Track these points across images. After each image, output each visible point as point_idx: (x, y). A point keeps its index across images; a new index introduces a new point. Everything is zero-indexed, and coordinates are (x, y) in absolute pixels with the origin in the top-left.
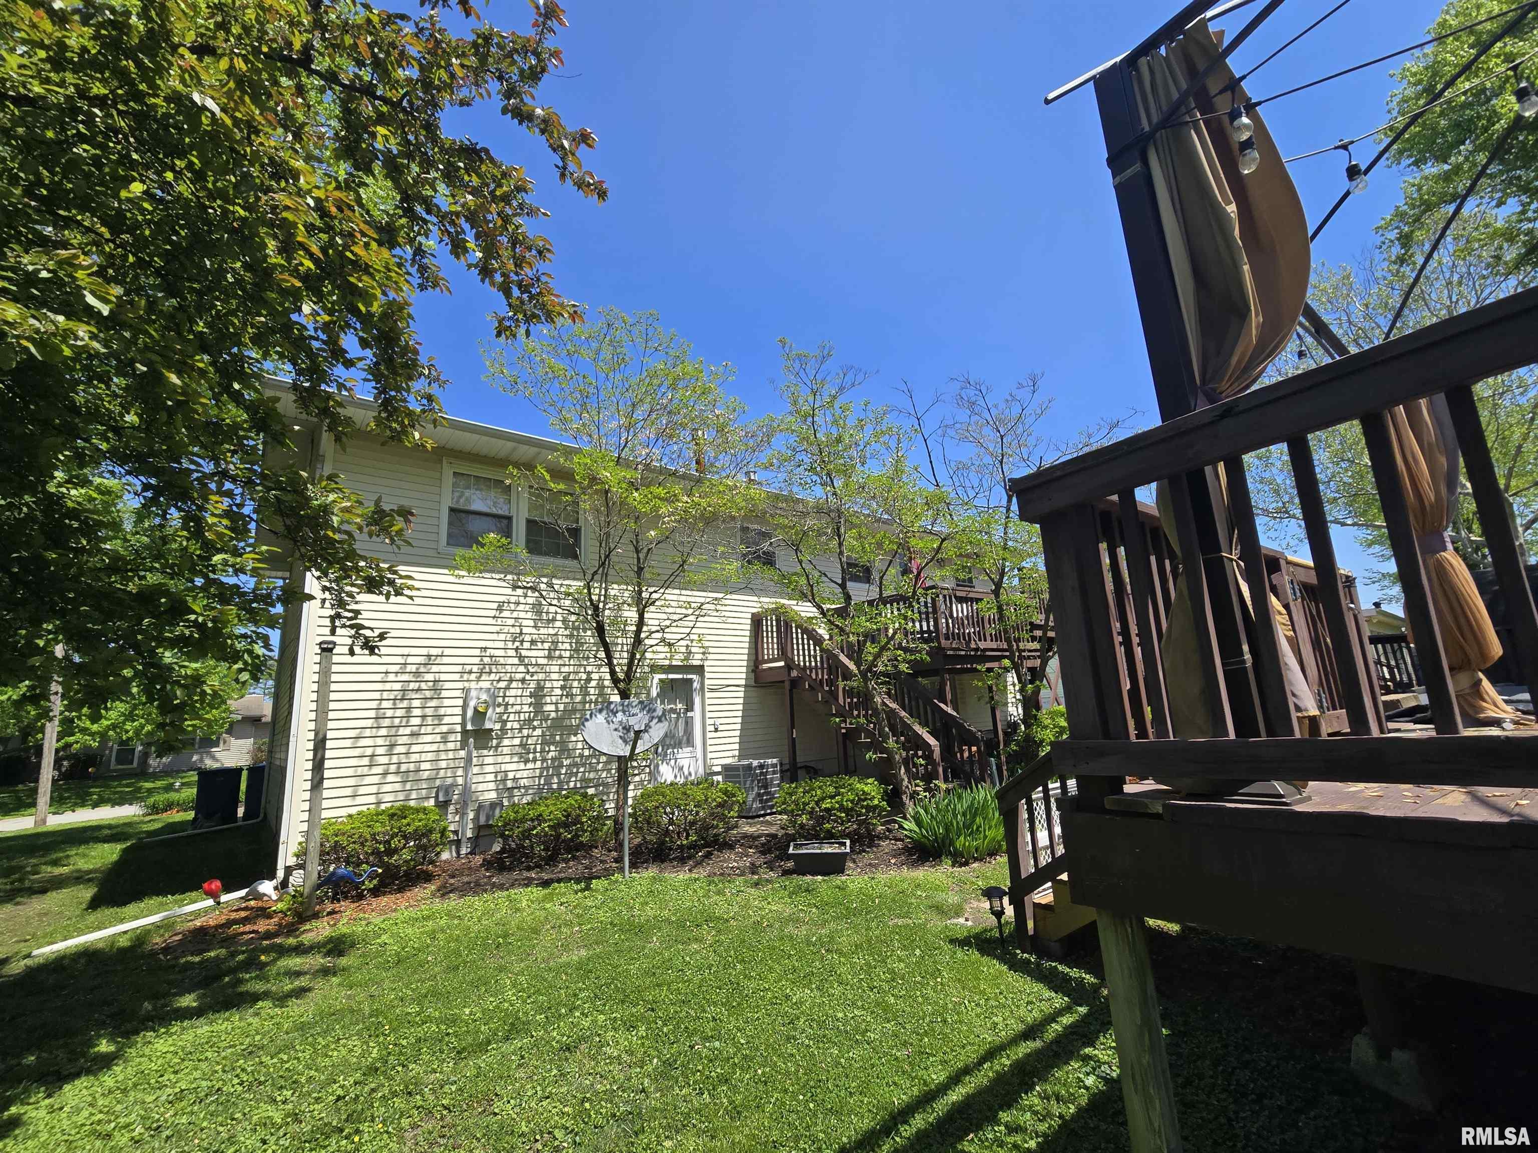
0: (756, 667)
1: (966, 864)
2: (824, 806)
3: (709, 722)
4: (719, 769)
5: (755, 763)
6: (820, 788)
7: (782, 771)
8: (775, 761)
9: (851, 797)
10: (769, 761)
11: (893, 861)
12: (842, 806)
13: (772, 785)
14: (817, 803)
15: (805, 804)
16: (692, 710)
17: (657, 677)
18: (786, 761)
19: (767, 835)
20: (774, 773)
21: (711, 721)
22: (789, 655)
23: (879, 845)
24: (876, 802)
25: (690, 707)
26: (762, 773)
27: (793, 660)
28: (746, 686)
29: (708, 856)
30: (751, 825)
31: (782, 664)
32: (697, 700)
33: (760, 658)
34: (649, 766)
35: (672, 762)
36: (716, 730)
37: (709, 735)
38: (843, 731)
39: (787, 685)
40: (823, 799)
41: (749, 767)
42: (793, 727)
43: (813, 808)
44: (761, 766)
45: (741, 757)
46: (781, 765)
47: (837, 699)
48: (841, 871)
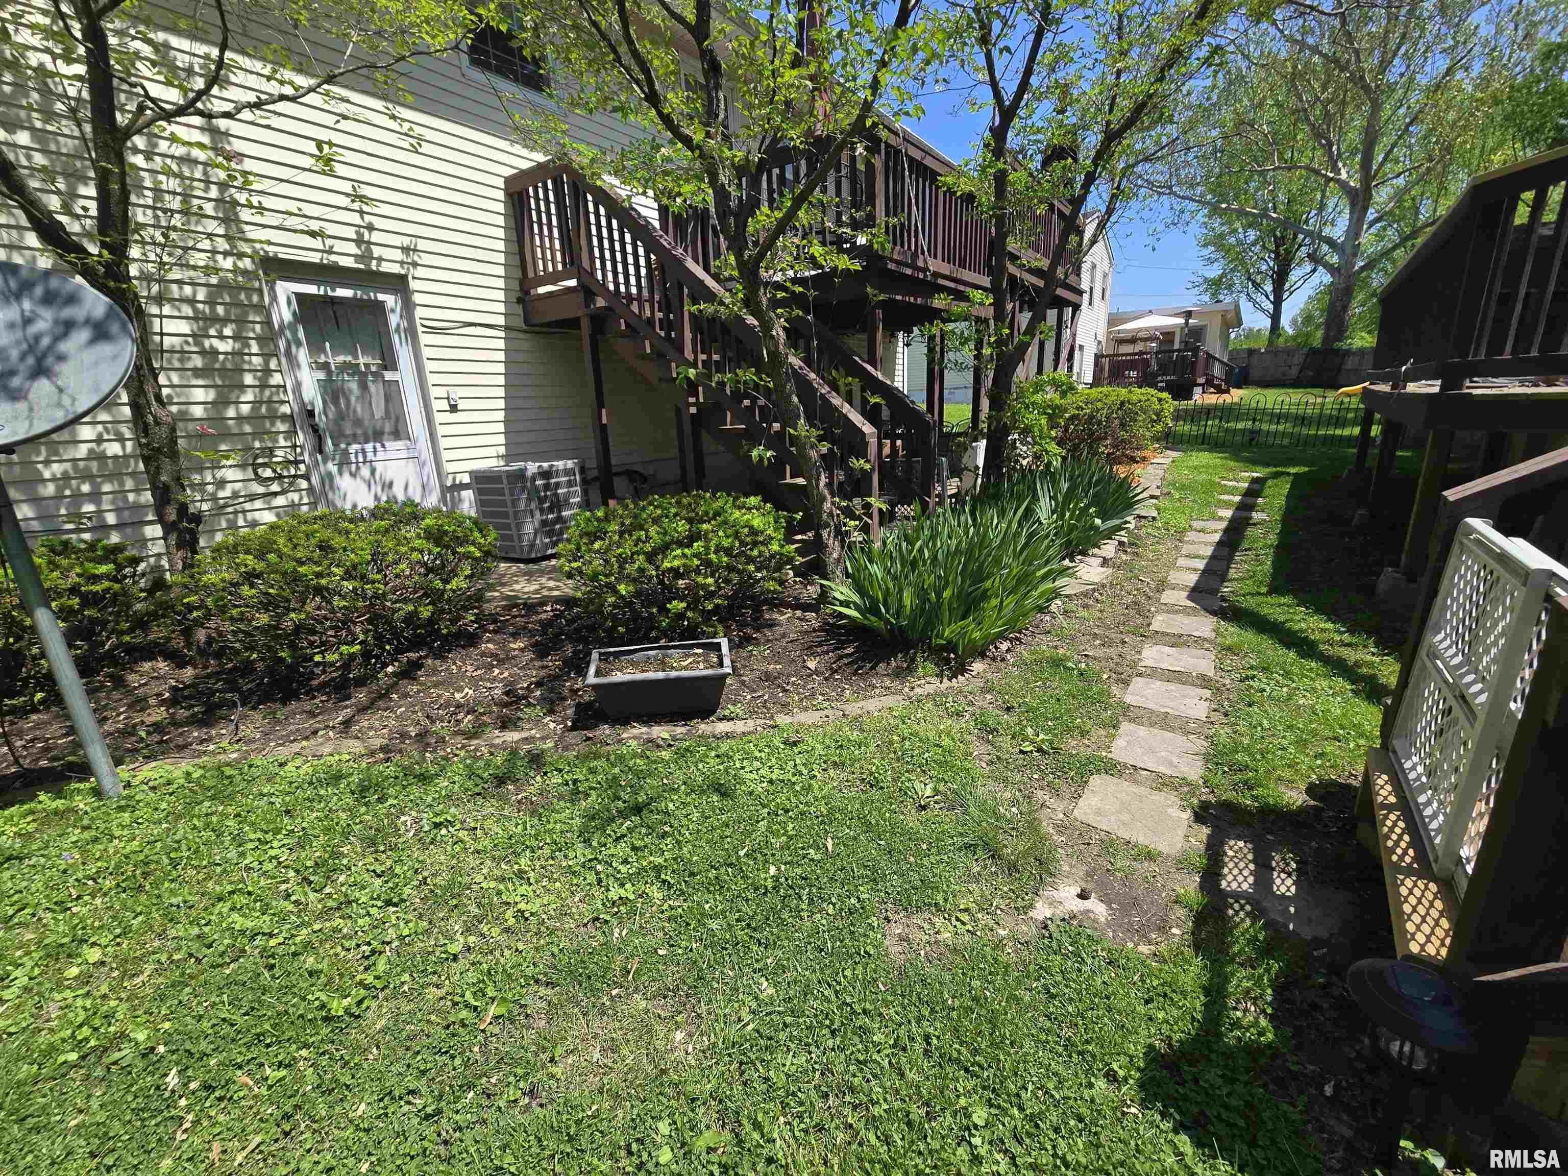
0: (526, 292)
1: (961, 669)
2: (667, 565)
3: (434, 392)
4: (466, 479)
5: (532, 468)
6: (656, 521)
7: (584, 481)
8: (570, 464)
9: (726, 543)
10: (560, 464)
11: (812, 664)
12: (708, 563)
13: (567, 504)
14: (651, 557)
15: (623, 561)
16: (394, 367)
17: (285, 289)
18: (592, 463)
19: (558, 600)
20: (570, 484)
21: (442, 392)
22: (586, 264)
23: (771, 625)
24: (775, 547)
25: (389, 363)
26: (547, 487)
27: (592, 274)
28: (507, 328)
29: (409, 672)
30: (529, 574)
31: (573, 283)
32: (404, 353)
33: (531, 274)
34: (307, 477)
35: (365, 472)
36: (454, 409)
37: (439, 418)
38: (693, 410)
39: (585, 324)
40: (664, 549)
41: (521, 474)
42: (601, 405)
43: (641, 570)
44: (546, 474)
45: (509, 457)
46: (582, 470)
47: (681, 350)
48: (707, 711)
